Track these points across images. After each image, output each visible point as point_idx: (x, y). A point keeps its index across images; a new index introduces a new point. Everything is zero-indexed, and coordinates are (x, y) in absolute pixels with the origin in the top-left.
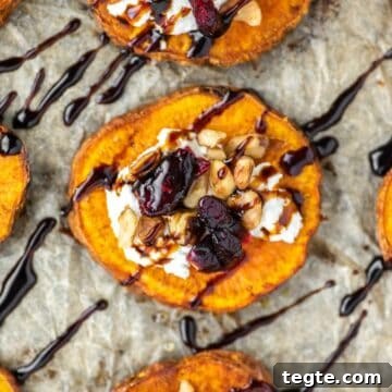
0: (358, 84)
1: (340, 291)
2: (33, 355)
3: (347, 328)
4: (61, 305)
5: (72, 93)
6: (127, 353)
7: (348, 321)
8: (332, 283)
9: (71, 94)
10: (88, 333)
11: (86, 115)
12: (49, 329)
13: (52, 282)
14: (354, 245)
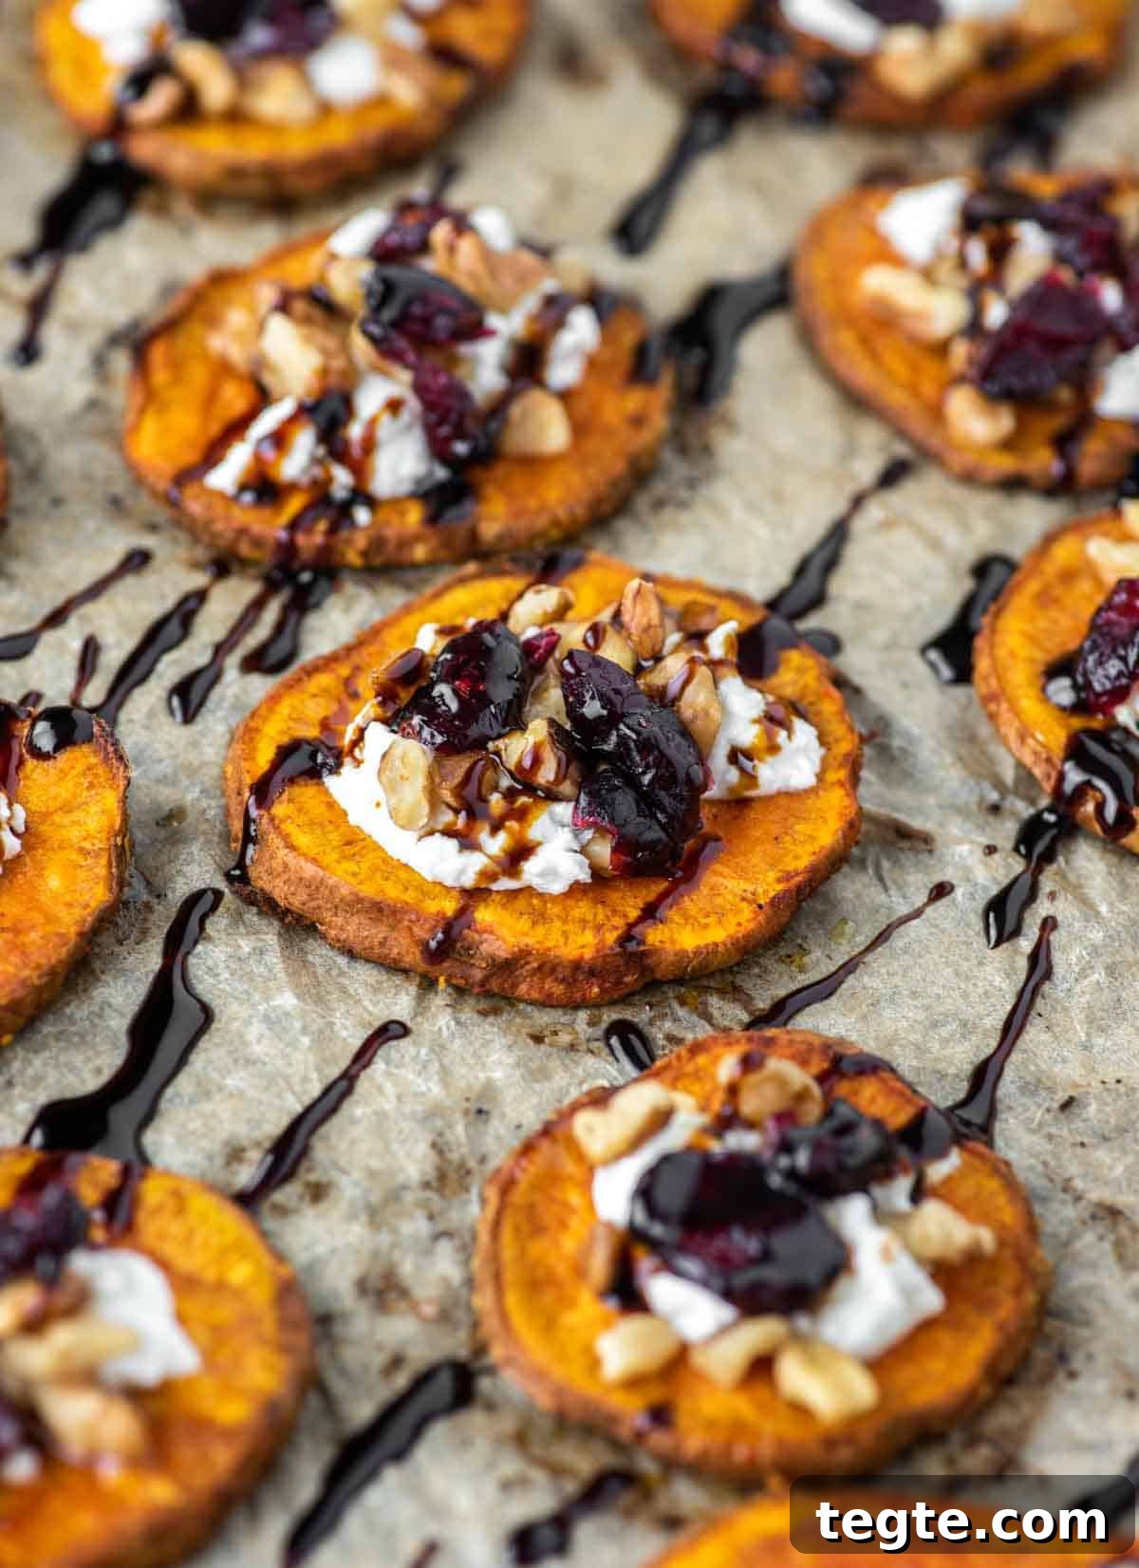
0: (838, 534)
1: (972, 897)
2: (255, 1155)
3: (1022, 964)
4: (293, 1044)
5: (175, 662)
6: (495, 1113)
7: (1016, 951)
8: (941, 891)
9: (171, 668)
10: (380, 1089)
11: (222, 699)
12: (279, 1095)
13: (253, 1006)
14: (962, 811)
